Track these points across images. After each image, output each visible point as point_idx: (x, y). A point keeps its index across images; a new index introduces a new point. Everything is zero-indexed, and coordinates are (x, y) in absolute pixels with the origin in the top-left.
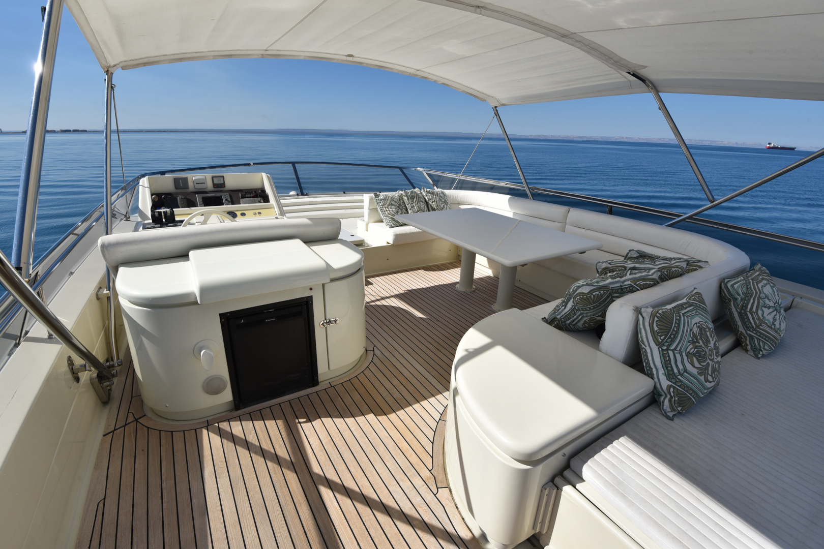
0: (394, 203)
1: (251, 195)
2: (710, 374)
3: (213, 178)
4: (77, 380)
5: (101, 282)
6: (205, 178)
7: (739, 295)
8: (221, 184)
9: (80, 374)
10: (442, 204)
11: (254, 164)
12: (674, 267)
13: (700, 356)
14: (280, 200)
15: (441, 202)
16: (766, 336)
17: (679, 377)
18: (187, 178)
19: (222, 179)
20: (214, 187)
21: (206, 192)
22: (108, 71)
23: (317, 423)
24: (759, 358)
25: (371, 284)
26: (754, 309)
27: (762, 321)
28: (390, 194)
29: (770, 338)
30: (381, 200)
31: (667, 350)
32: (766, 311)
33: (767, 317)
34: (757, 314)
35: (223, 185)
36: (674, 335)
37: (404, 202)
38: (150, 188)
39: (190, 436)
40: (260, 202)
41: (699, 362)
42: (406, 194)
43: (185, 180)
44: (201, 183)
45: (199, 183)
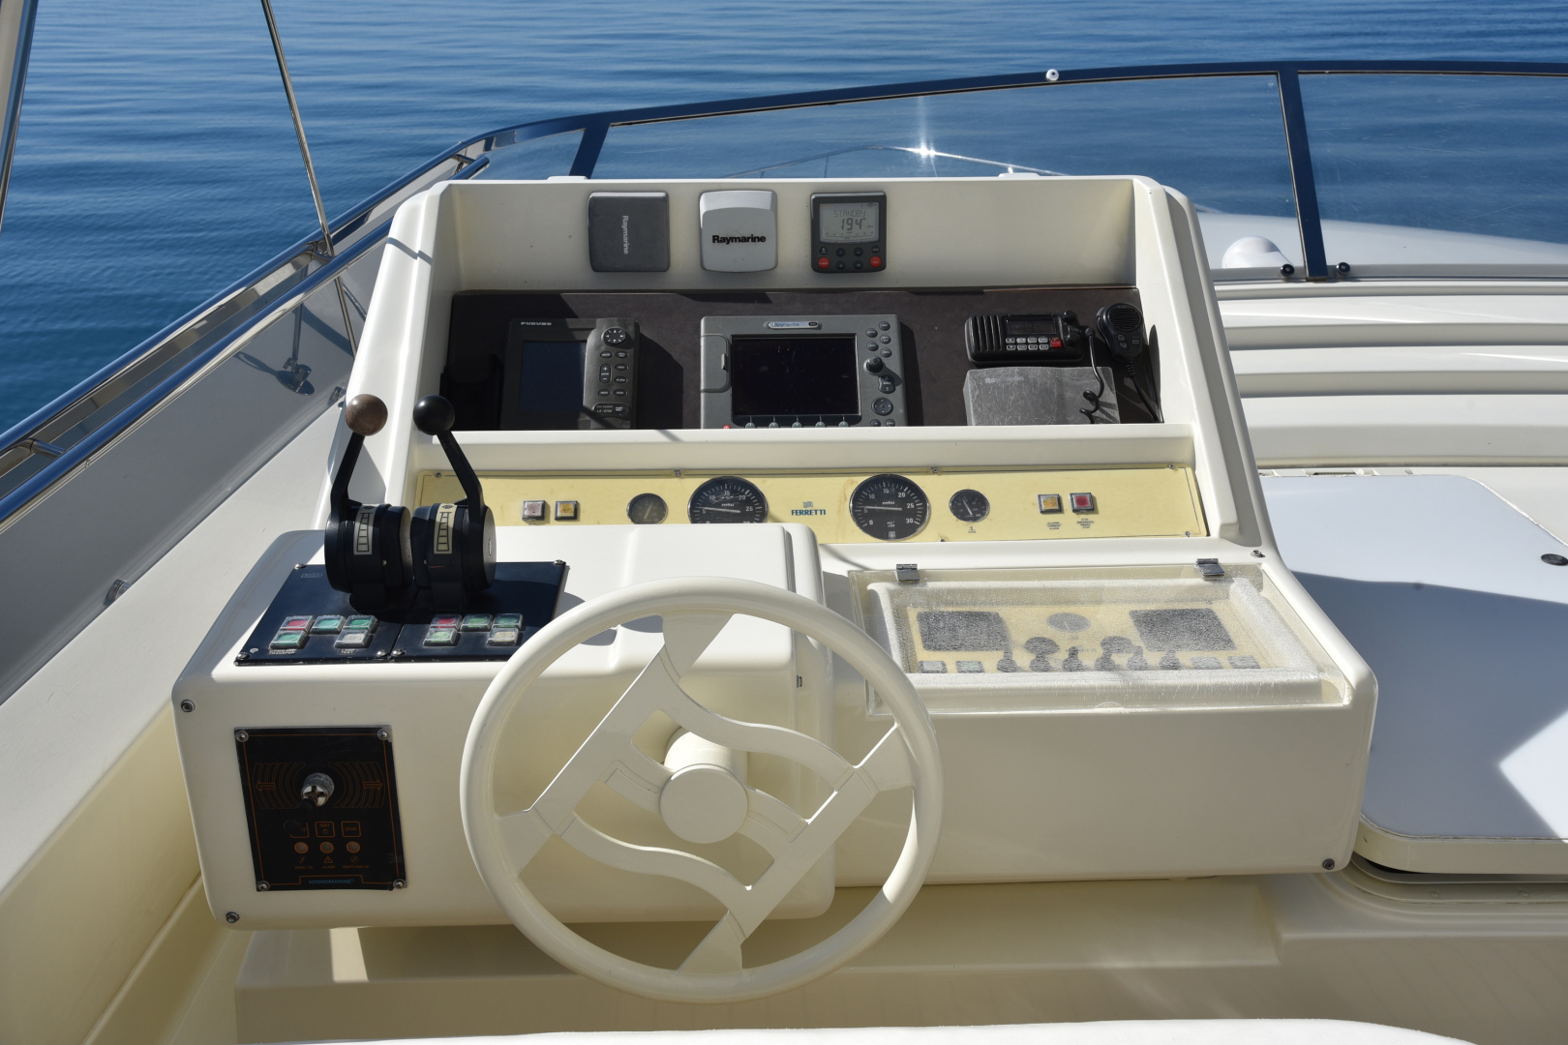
1: (1042, 344)
3: (819, 203)
8: (858, 249)
11: (1038, 78)
18: (666, 203)
19: (871, 213)
20: (816, 267)
21: (757, 298)
35: (871, 255)
38: (438, 258)
40: (1092, 415)
43: (653, 214)
44: (745, 240)
45: (727, 240)
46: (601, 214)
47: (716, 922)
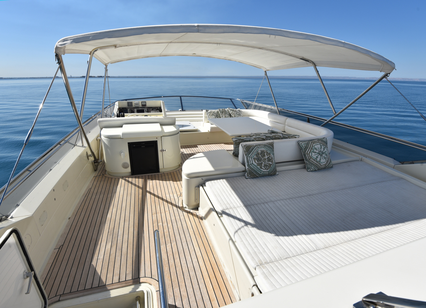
0: (214, 114)
1: (156, 109)
2: (263, 166)
3: (142, 102)
4: (88, 159)
5: (98, 135)
6: (139, 103)
7: (303, 147)
8: (144, 105)
9: (89, 158)
10: (237, 115)
11: (161, 97)
12: (277, 136)
13: (258, 160)
14: (166, 113)
15: (236, 115)
16: (312, 163)
17: (250, 165)
18: (132, 102)
19: (145, 103)
20: (142, 106)
21: (139, 108)
22: (106, 65)
23: (154, 181)
24: (308, 171)
25: (197, 147)
26: (308, 153)
27: (311, 158)
28: (213, 111)
29: (314, 164)
30: (209, 113)
31: (248, 157)
32: (313, 154)
33: (313, 156)
34: (309, 155)
35: (145, 105)
36: (250, 152)
37: (219, 114)
38: (119, 105)
39: (117, 180)
40: (158, 112)
41: (258, 161)
42: (220, 110)
45: (136, 104)
46: (128, 103)
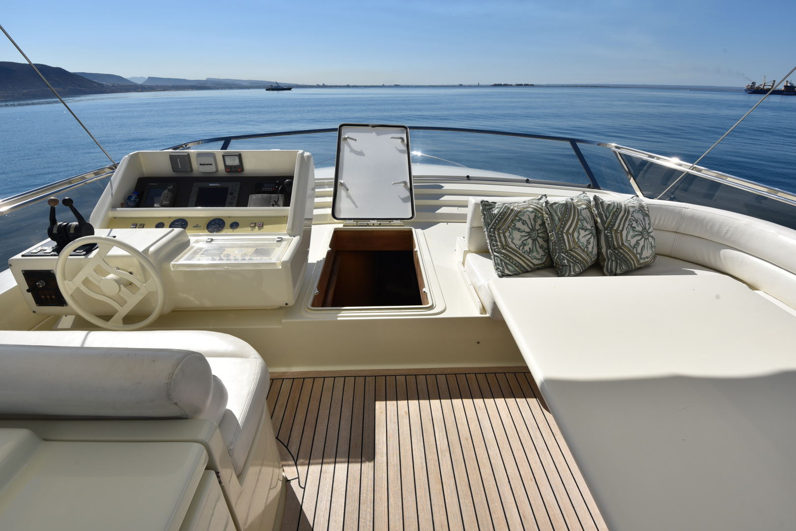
44: (207, 165)
45: (203, 165)
47: (113, 316)
